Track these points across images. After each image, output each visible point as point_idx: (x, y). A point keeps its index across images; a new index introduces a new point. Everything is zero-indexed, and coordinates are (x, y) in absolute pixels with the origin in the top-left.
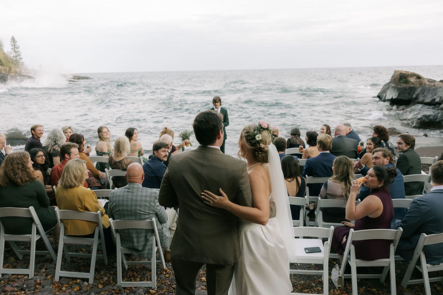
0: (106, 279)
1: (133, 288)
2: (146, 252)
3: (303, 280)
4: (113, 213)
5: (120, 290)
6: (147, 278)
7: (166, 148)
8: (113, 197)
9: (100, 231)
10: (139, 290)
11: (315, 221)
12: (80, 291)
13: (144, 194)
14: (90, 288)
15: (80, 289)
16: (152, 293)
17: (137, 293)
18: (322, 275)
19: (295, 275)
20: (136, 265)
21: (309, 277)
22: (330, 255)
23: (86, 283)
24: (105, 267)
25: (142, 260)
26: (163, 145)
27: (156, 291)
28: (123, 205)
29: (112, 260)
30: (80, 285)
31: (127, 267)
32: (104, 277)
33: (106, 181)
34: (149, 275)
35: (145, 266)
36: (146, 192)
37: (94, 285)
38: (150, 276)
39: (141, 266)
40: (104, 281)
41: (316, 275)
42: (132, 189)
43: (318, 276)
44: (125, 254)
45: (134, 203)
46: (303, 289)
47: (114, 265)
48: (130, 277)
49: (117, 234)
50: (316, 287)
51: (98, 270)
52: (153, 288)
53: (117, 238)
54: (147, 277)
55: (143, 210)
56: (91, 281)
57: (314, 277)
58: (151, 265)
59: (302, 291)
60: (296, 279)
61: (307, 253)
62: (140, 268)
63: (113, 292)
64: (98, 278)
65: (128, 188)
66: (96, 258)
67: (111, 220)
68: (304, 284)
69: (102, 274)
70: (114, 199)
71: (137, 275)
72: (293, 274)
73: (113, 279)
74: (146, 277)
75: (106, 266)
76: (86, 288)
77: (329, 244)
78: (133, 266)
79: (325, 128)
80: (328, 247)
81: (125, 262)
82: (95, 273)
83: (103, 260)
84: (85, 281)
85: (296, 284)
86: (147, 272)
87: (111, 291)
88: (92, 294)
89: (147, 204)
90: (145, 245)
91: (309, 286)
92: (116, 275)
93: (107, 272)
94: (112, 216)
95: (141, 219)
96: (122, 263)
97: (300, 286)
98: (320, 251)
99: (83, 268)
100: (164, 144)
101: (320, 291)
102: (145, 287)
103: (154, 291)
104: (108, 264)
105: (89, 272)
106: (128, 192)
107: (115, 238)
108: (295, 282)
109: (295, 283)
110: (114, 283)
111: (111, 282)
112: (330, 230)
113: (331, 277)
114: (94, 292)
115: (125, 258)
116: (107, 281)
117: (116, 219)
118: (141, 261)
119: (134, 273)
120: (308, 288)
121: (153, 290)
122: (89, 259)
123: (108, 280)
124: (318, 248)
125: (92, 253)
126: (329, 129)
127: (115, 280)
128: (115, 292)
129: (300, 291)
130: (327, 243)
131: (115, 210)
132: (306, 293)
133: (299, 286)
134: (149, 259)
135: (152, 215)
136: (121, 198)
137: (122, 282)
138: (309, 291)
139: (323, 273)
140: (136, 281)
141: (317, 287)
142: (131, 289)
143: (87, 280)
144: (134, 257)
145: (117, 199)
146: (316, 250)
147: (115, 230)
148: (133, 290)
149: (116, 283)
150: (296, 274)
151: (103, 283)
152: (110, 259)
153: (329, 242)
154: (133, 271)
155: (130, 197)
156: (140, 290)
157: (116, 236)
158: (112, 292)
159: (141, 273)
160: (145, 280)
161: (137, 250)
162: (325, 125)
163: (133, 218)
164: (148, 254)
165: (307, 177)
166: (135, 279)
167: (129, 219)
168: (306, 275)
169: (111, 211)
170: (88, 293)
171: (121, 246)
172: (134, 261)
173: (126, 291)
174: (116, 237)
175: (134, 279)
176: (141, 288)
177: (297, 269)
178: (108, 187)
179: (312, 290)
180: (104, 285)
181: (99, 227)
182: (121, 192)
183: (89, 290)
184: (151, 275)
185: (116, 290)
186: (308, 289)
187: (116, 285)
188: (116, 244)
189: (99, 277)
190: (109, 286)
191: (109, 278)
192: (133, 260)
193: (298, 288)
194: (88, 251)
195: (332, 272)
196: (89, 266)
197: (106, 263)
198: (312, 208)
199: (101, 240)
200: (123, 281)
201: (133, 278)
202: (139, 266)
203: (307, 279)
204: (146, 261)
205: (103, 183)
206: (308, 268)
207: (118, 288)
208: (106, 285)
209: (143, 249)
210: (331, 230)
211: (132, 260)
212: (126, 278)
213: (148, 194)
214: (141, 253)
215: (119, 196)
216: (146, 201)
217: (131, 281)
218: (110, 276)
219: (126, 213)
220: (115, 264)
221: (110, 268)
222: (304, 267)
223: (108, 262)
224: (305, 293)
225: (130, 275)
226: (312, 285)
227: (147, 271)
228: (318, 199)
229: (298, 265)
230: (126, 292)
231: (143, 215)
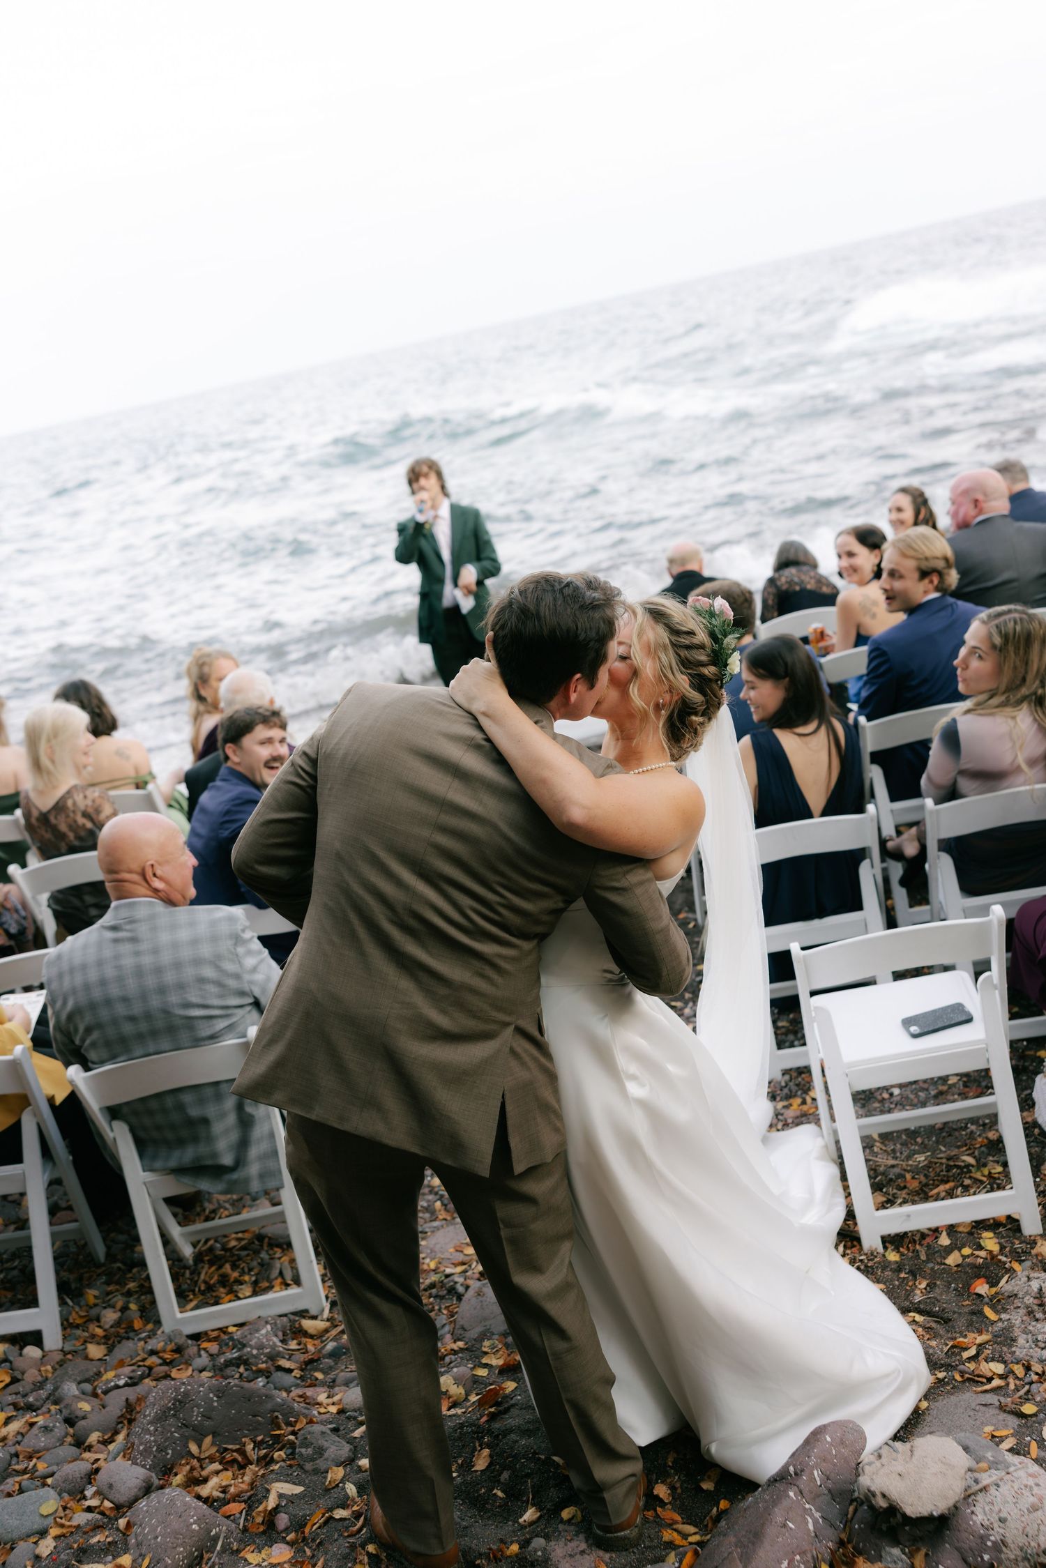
0: (110, 1316)
1: (232, 1329)
2: (254, 1169)
3: (924, 1148)
4: (77, 1042)
5: (179, 1350)
6: (283, 1277)
7: (271, 727)
8: (60, 976)
9: (41, 1125)
10: (257, 1331)
11: (931, 900)
12: (13, 1388)
13: (184, 935)
14: (52, 1367)
15: (15, 1380)
16: (311, 1331)
17: (252, 1343)
18: (996, 1115)
19: (885, 1137)
20: (225, 1236)
21: (946, 1132)
22: (1011, 1028)
23: (32, 1351)
24: (99, 1271)
25: (245, 1210)
26: (260, 714)
27: (328, 1320)
28: (108, 1002)
29: (122, 1238)
30: (11, 1362)
31: (187, 1251)
32: (104, 1312)
33: (24, 918)
34: (286, 1264)
35: (264, 1231)
36: (192, 924)
37: (69, 1353)
38: (292, 1268)
39: (247, 1236)
40: (107, 1326)
41: (974, 1121)
42: (128, 927)
43: (981, 1122)
44: (169, 1201)
45: (151, 982)
46: (926, 1185)
47: (136, 1255)
48: (210, 1288)
49: (116, 1124)
50: (981, 1165)
51: (73, 1286)
52: (313, 1312)
53: (121, 1140)
54: (281, 1273)
55: (194, 1000)
56: (53, 1339)
57: (966, 1127)
58: (284, 1222)
59: (926, 1194)
60: (894, 1151)
61: (915, 1036)
62: (243, 1243)
63: (154, 1360)
64: (79, 1322)
65: (114, 928)
66: (53, 1245)
67: (74, 1071)
68: (928, 1167)
69: (92, 1300)
70: (67, 983)
71: (235, 1274)
72: (881, 1135)
73: (143, 1310)
74: (275, 1273)
75: (103, 1265)
76: (40, 1371)
77: (996, 980)
78: (211, 1242)
79: (906, 502)
80: (997, 992)
81: (176, 1231)
82: (62, 1302)
83: (86, 1244)
84: (25, 1345)
85: (897, 1170)
86: (278, 1255)
87: (144, 1360)
88: (66, 1387)
89: (209, 972)
90: (243, 1144)
91: (949, 1168)
92: (150, 1291)
93: (111, 1288)
94: (74, 1054)
95: (197, 1042)
96: (166, 1241)
97: (913, 1178)
98: (969, 1020)
99: (9, 1295)
100: (261, 711)
101: (999, 1179)
102: (280, 1316)
103: (319, 1325)
104: (108, 1255)
105: (32, 1302)
106: (116, 941)
107: (110, 1142)
108: (893, 1166)
109: (891, 1170)
110: (150, 1326)
111: (137, 1324)
112: (990, 921)
113: (1036, 1116)
114: (75, 1380)
115: (175, 1215)
116: (118, 1323)
117: (93, 1063)
118: (246, 1215)
119: (223, 1270)
120: (948, 1177)
121: (314, 1318)
122: (25, 1252)
123: (120, 1318)
124: (959, 1008)
125: (29, 1228)
126: (925, 502)
127: (150, 1312)
128: (159, 1361)
129: (916, 1198)
130: (984, 980)
131: (81, 1028)
132: (943, 1199)
133: (908, 1176)
134: (276, 1201)
135: (240, 1012)
136: (93, 976)
137: (179, 1315)
138: (953, 1189)
139: (994, 1105)
140: (239, 1299)
141: (985, 1165)
142: (225, 1333)
143: (35, 1338)
144: (209, 1207)
145: (78, 980)
146: (956, 1017)
147: (101, 1109)
148: (232, 1339)
149: (158, 1323)
150: (892, 1133)
151: (105, 1337)
152: (112, 1235)
153: (997, 973)
154: (216, 1261)
155: (128, 962)
156: (263, 1332)
157: (111, 1135)
158: (148, 1363)
159: (255, 1263)
160: (277, 1288)
161: (218, 1171)
162: (904, 490)
163: (165, 1044)
164: (262, 1176)
165: (864, 728)
166: (231, 1291)
167: (151, 1050)
168: (933, 1127)
169: (67, 1032)
170: (49, 1387)
171: (144, 1171)
172: (213, 1219)
173: (205, 1345)
174: (115, 1139)
175: (227, 1294)
176: (263, 1323)
177: (890, 1111)
178: (39, 941)
179: (967, 1182)
180: (111, 1341)
181: (37, 1113)
182: (85, 947)
183: (50, 1375)
184: (293, 1261)
185: (164, 1351)
186: (947, 1182)
187: (159, 1332)
188: (120, 1168)
189: (82, 1317)
190: (131, 1341)
191: (125, 1309)
192: (207, 1219)
193: (908, 1185)
194: (14, 1223)
195: (1035, 1095)
196: (29, 1277)
197: (100, 1250)
198: (911, 850)
199: (54, 1163)
200: (182, 1307)
201: (222, 1290)
202: (240, 1235)
203: (937, 1142)
204: (264, 1209)
205: (13, 930)
206: (936, 1097)
207: (171, 1341)
208: (119, 1342)
209: (239, 1163)
210: (995, 923)
211: (202, 1218)
212: (194, 1295)
213: (202, 930)
214: (235, 1176)
215: (84, 967)
216: (198, 962)
217: (217, 1303)
218: (128, 1302)
219: (128, 1029)
220: (137, 1249)
221: (119, 1269)
222: (917, 1096)
223: (108, 1248)
224: (937, 1198)
225: (207, 1279)
226: (963, 1161)
227: (276, 1249)
228: (922, 807)
229: (891, 1095)
230: (205, 1349)
231: (202, 1024)
